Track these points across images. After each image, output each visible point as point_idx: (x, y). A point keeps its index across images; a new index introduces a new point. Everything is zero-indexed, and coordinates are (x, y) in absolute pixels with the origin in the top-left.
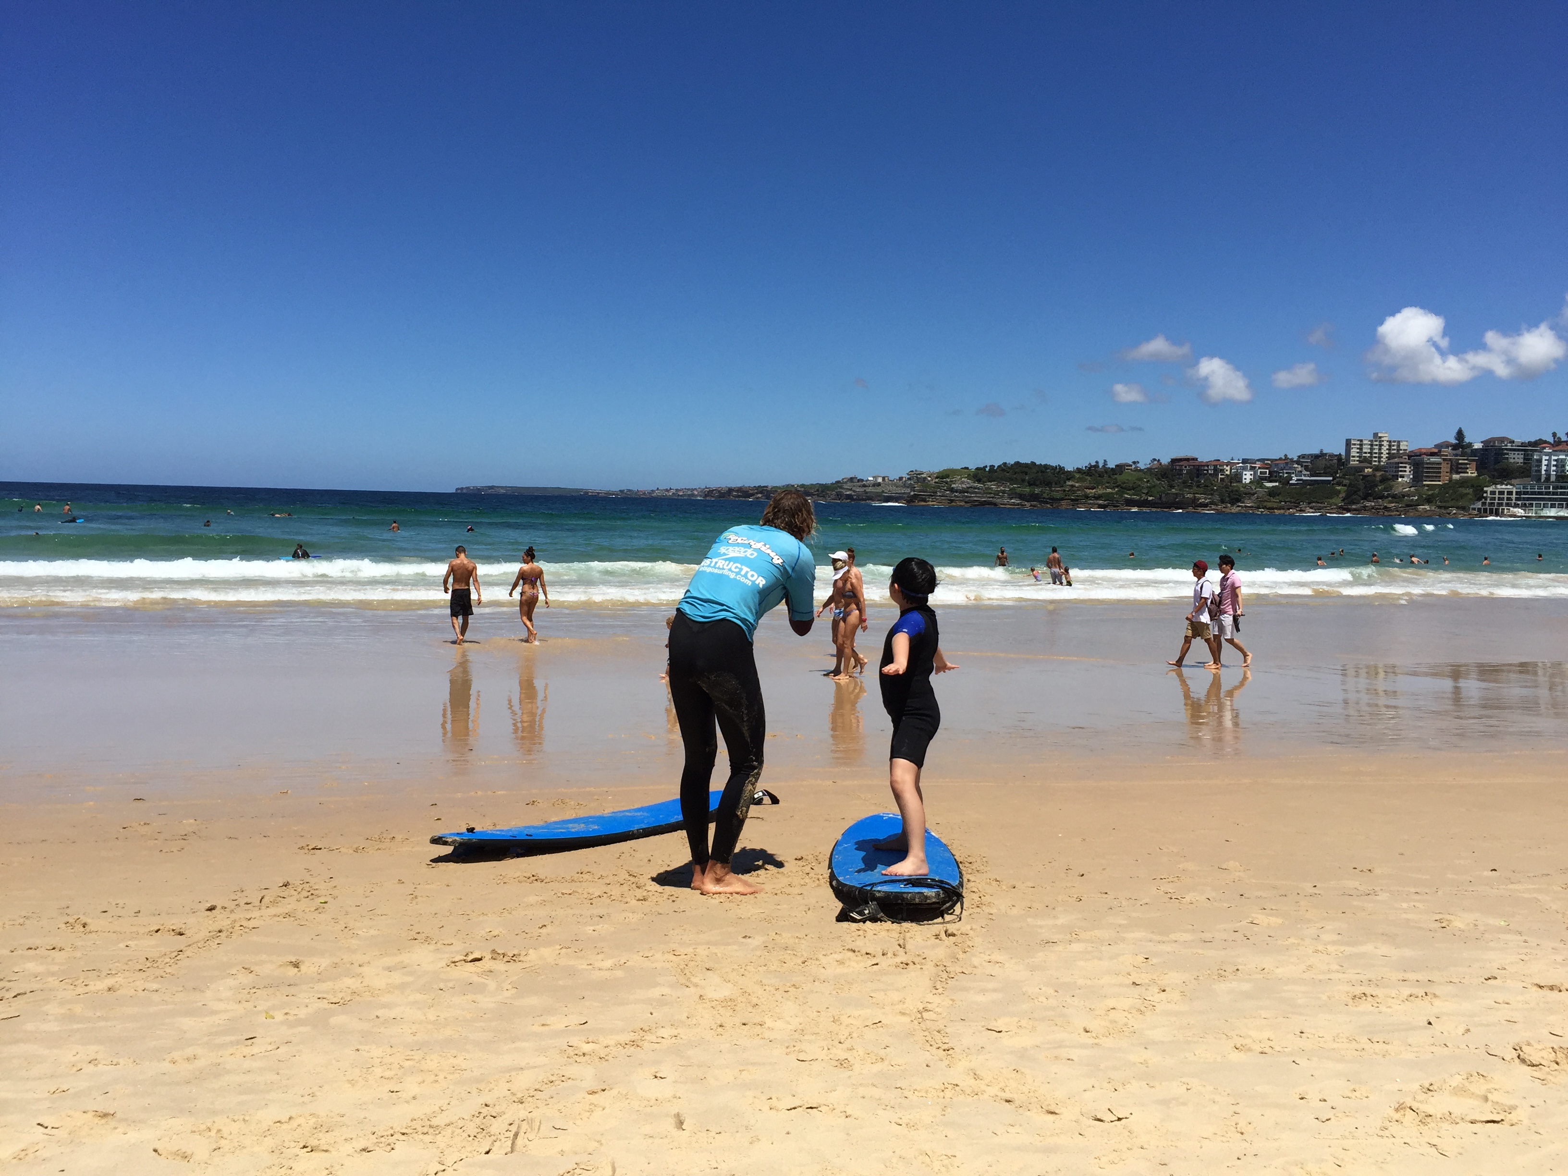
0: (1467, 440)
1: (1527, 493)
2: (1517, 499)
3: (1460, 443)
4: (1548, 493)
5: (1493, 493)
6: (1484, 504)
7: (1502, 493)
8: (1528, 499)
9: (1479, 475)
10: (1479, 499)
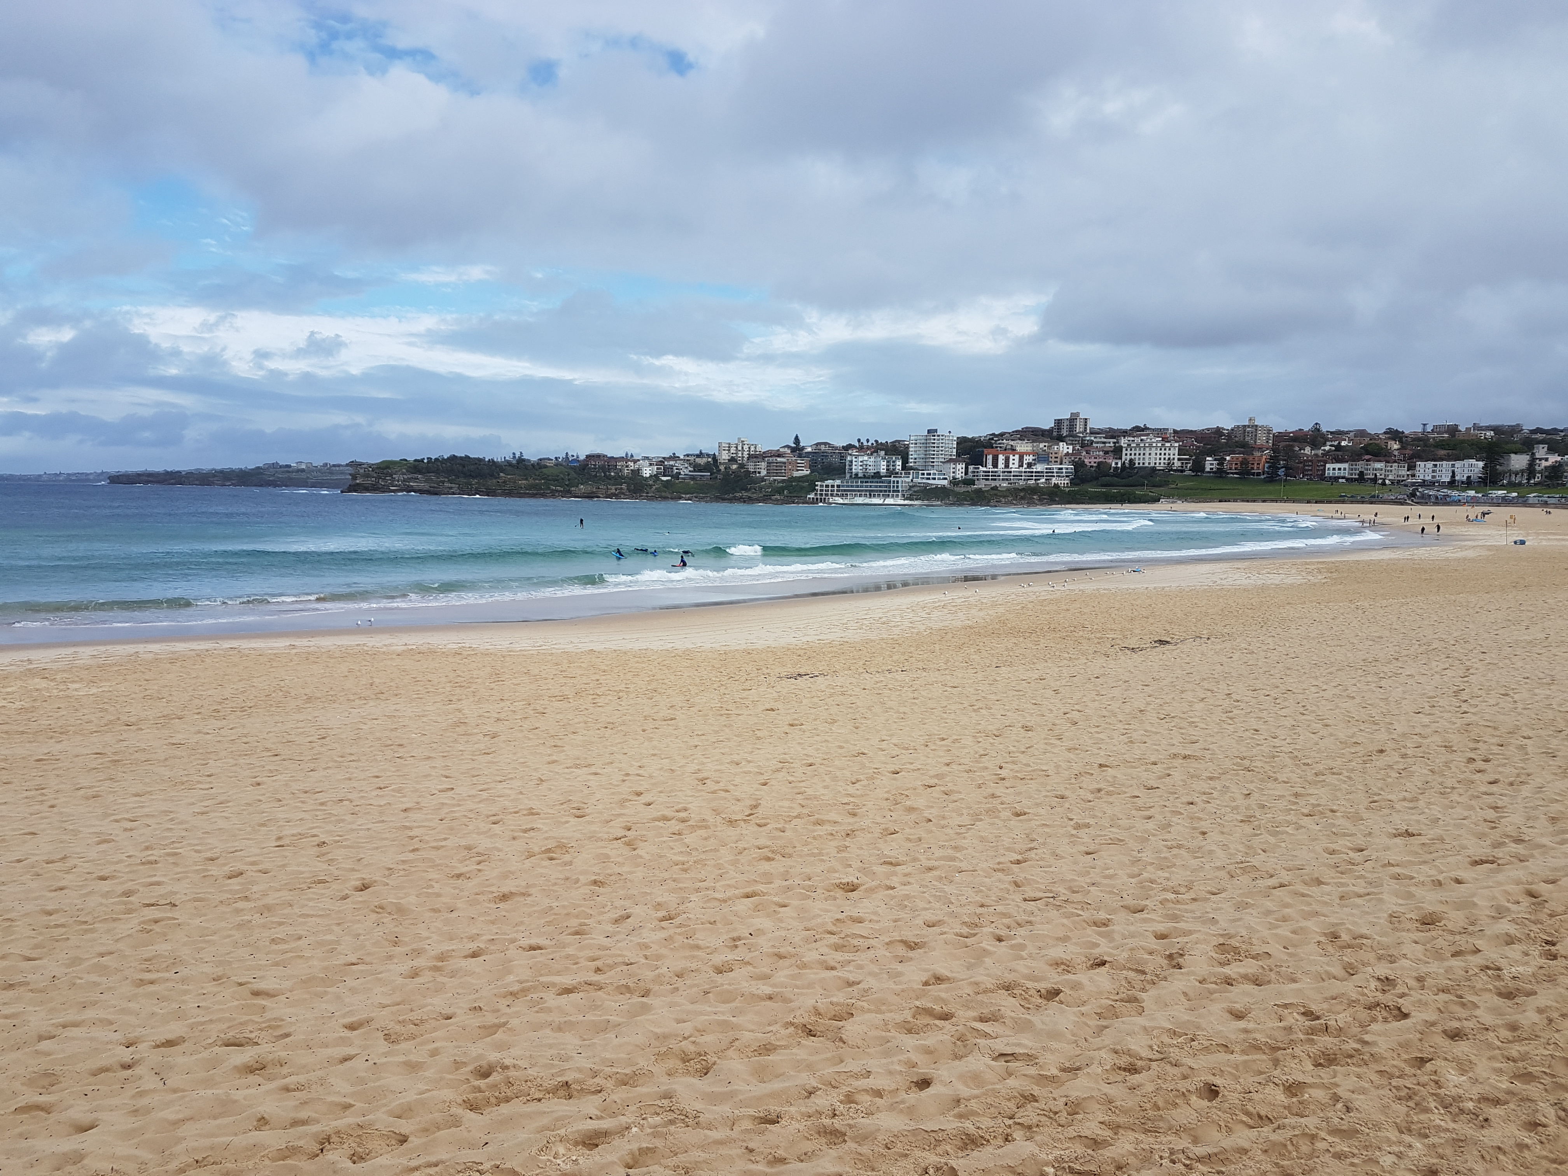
0: (802, 444)
1: (843, 486)
2: (838, 491)
3: (797, 449)
4: (858, 486)
5: (822, 486)
6: (816, 494)
7: (827, 486)
8: (845, 491)
9: (812, 472)
10: (813, 491)
